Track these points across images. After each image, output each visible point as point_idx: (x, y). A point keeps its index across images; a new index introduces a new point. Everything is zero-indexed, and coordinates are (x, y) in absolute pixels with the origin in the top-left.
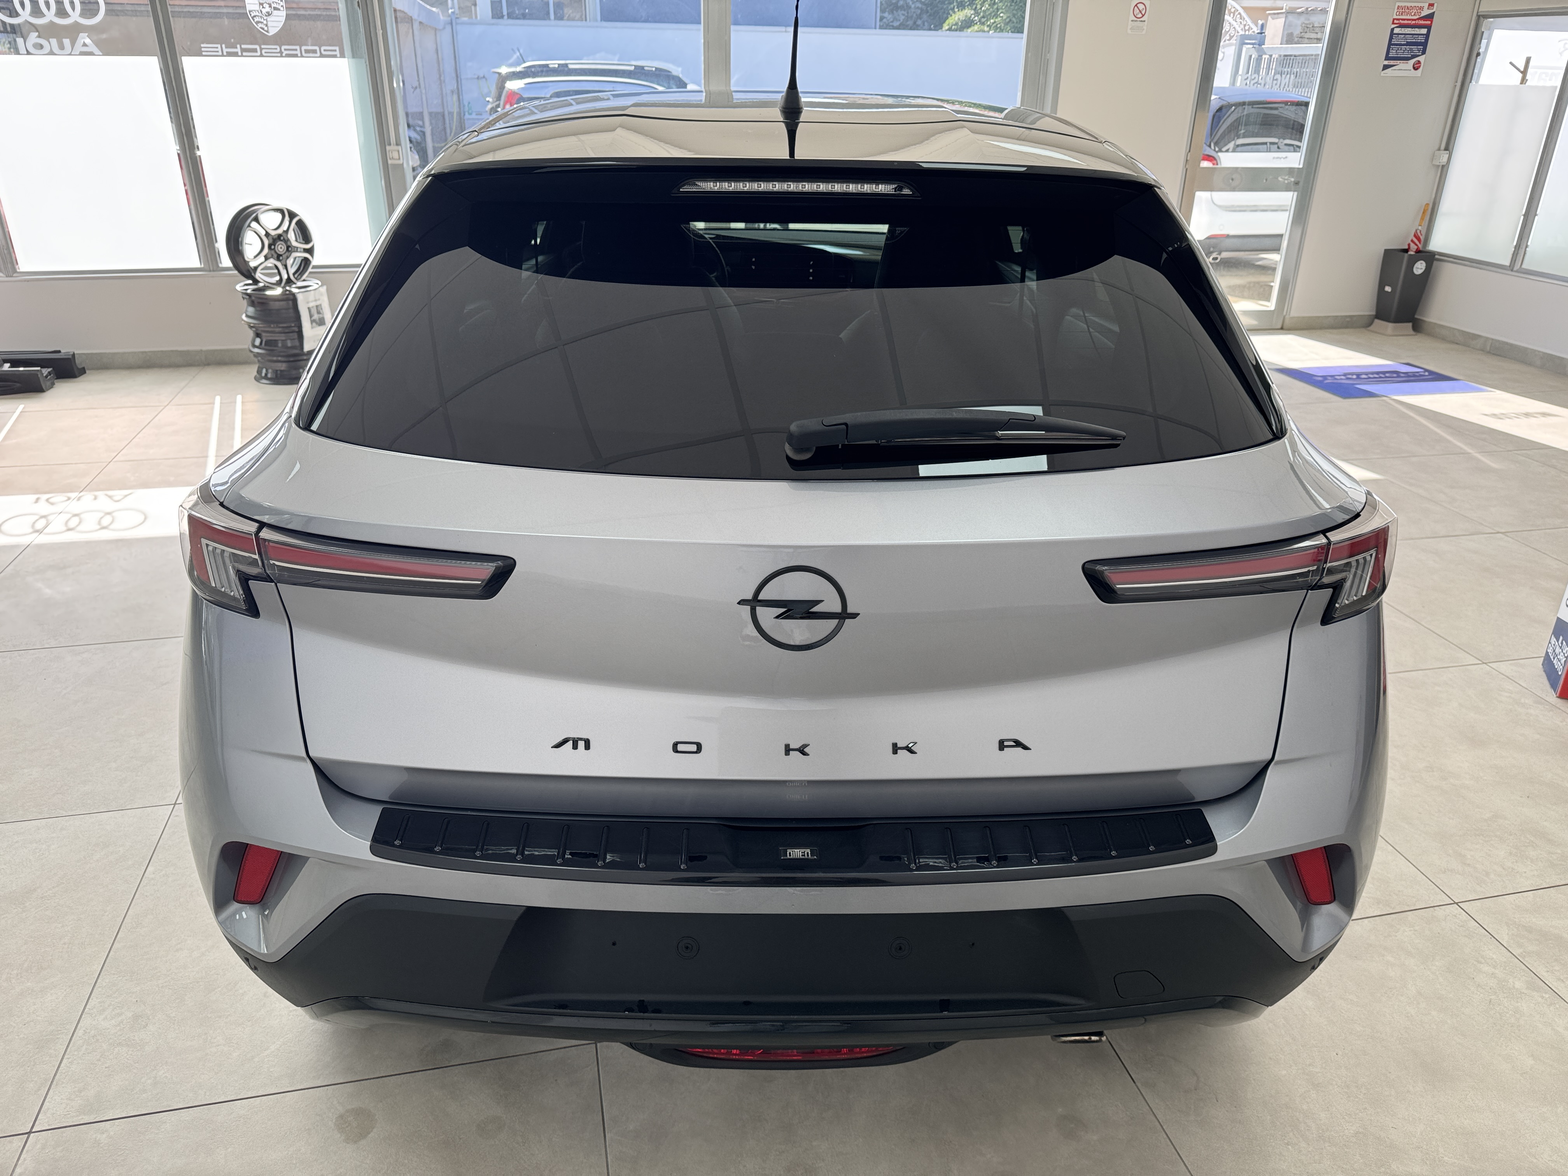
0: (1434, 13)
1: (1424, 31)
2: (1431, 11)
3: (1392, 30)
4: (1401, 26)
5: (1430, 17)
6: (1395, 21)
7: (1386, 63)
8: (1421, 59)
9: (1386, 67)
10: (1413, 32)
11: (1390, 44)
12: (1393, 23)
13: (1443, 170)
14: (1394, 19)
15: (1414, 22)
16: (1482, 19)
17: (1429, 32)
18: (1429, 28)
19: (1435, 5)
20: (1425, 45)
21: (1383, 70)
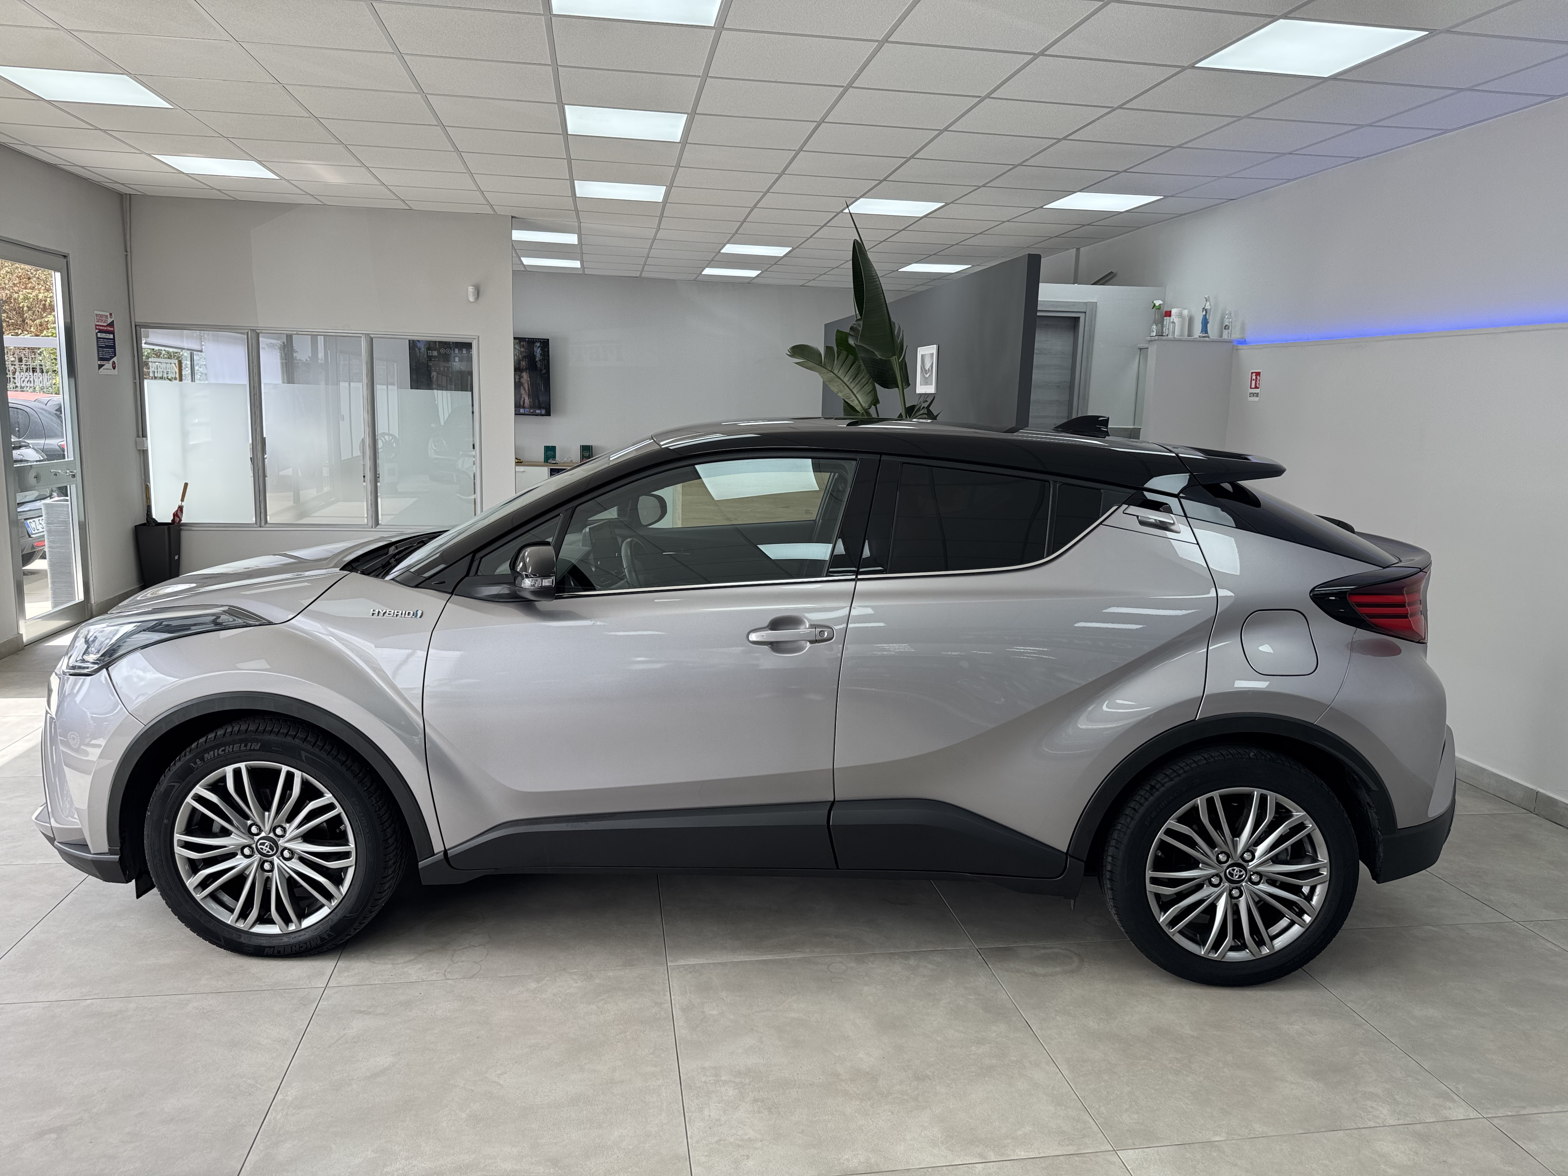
0: (113, 321)
1: (111, 336)
2: (112, 320)
3: (97, 334)
4: (101, 331)
5: (112, 324)
6: (97, 327)
7: (99, 362)
8: (115, 359)
9: (100, 366)
10: (107, 337)
11: (98, 347)
12: (96, 329)
13: (144, 453)
14: (96, 325)
15: (105, 328)
16: (138, 328)
17: (114, 336)
18: (113, 333)
19: (113, 314)
20: (114, 347)
21: (99, 369)
